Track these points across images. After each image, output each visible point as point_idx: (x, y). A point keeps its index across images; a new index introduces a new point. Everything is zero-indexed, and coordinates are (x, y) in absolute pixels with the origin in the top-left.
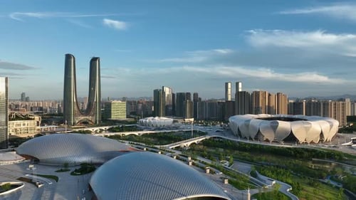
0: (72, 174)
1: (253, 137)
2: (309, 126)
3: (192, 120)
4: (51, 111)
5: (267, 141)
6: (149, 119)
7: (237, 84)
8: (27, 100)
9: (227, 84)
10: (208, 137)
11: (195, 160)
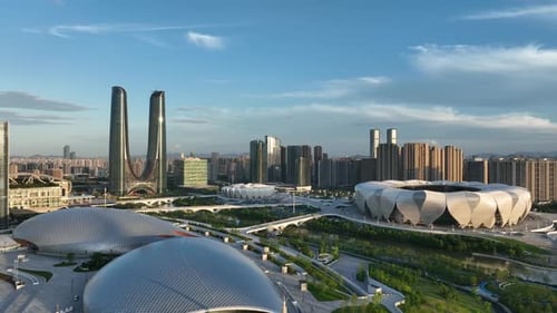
0: (77, 270)
1: (387, 216)
2: (476, 199)
3: (309, 188)
4: (100, 173)
5: (409, 223)
6: (236, 188)
7: (389, 132)
8: (72, 156)
9: (372, 133)
10: (317, 216)
11: (276, 251)
